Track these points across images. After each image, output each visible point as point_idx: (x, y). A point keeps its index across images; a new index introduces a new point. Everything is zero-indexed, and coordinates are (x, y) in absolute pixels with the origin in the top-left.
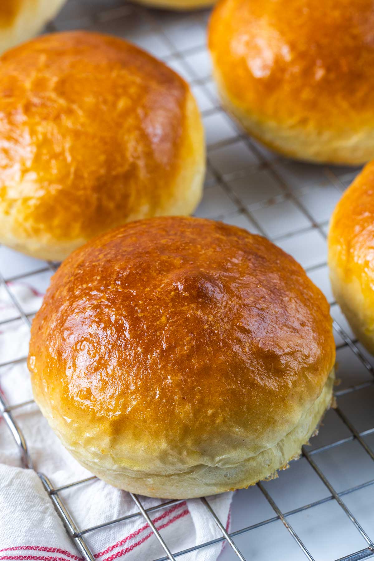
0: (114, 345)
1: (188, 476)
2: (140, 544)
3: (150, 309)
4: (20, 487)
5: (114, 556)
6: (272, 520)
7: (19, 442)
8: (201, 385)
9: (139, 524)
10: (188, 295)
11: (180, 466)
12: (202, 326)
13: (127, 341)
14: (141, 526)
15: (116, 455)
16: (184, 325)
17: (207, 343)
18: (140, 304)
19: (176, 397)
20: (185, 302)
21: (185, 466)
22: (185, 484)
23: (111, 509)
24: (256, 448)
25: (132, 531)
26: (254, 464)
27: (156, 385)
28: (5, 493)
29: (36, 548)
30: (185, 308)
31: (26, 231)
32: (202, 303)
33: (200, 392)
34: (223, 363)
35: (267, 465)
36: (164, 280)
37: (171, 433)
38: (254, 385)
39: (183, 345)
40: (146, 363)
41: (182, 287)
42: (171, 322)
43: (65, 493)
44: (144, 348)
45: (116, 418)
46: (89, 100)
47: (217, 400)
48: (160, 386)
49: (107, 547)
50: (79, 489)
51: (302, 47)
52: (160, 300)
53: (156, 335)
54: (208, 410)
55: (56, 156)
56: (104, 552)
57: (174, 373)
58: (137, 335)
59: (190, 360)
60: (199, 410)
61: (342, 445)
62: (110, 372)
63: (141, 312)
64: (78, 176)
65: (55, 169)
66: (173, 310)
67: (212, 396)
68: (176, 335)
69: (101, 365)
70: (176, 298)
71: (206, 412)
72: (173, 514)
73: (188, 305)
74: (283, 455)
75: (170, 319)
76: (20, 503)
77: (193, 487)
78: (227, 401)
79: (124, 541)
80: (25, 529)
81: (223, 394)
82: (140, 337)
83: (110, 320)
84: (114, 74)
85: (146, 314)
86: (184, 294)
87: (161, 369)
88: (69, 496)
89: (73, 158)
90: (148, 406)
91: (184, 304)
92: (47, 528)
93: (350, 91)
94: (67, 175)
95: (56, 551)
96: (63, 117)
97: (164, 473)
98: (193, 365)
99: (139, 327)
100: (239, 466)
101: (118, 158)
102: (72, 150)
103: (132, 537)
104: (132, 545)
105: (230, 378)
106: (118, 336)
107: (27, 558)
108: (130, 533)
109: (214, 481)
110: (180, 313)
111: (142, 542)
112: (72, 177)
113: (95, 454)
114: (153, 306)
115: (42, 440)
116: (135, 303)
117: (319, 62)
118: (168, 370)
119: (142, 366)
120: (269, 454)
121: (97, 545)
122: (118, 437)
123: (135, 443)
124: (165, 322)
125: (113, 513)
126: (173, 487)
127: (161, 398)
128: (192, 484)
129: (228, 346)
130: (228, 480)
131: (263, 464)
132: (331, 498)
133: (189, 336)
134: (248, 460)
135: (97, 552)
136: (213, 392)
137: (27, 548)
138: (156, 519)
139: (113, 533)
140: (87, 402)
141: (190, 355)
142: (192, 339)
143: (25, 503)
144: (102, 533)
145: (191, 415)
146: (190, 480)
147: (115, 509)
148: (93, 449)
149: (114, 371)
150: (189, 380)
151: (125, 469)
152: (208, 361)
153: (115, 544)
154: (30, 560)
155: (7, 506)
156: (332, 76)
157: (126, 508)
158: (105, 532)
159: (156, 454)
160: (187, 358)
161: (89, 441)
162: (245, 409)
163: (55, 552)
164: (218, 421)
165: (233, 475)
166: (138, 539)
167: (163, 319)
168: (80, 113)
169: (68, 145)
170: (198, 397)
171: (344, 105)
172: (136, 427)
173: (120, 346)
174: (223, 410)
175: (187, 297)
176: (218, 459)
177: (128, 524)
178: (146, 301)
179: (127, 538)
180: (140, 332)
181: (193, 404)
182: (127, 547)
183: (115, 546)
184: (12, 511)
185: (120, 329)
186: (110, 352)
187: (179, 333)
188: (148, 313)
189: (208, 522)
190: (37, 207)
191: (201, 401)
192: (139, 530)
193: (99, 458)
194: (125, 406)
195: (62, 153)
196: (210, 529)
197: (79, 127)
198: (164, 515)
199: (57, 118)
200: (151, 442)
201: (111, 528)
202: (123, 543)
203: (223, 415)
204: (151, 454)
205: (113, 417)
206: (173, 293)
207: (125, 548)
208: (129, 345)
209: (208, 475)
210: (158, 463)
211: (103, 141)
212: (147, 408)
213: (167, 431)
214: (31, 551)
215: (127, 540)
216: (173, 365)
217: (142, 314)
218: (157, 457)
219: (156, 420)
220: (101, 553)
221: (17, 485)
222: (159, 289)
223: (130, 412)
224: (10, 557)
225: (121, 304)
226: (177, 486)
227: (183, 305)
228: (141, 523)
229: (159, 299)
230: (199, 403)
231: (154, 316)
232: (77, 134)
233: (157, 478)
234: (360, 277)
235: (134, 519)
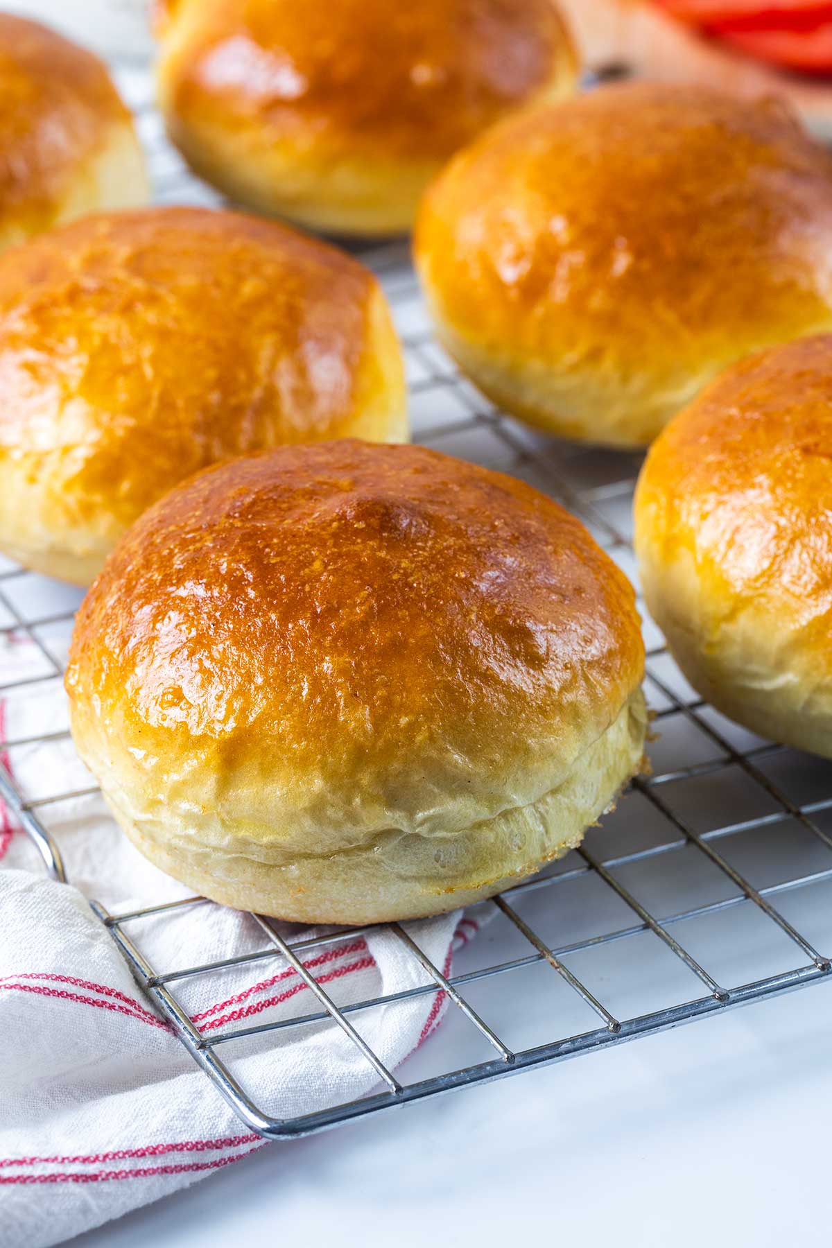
0: (226, 611)
1: (365, 855)
2: (277, 1003)
3: (292, 550)
4: (48, 896)
5: (226, 1018)
6: (529, 960)
7: (50, 864)
8: (386, 673)
9: (274, 967)
10: (364, 526)
11: (349, 829)
12: (390, 574)
13: (249, 602)
14: (279, 972)
15: (228, 813)
16: (356, 573)
17: (398, 603)
18: (275, 544)
19: (339, 694)
20: (357, 538)
21: (358, 829)
22: (359, 875)
23: (220, 945)
24: (493, 799)
25: (261, 980)
26: (488, 836)
27: (302, 673)
28: (18, 900)
29: (75, 982)
30: (357, 548)
31: (67, 511)
32: (389, 540)
33: (385, 685)
34: (427, 636)
35: (515, 846)
36: (320, 507)
37: (330, 759)
38: (488, 677)
39: (354, 605)
40: (283, 636)
41: (353, 513)
42: (331, 569)
43: (132, 926)
44: (280, 613)
45: (227, 736)
46: (188, 281)
47: (417, 699)
48: (310, 674)
49: (214, 1004)
50: (161, 922)
51: (588, 217)
52: (312, 536)
53: (303, 590)
54: (400, 718)
55: (125, 371)
56: (207, 1013)
57: (334, 650)
58: (269, 594)
59: (366, 631)
60: (384, 717)
61: (663, 854)
62: (217, 655)
63: (276, 556)
64: (166, 404)
65: (123, 392)
66: (336, 550)
67: (407, 692)
68: (340, 589)
69: (201, 642)
70: (341, 533)
71: (397, 721)
72: (340, 962)
73: (362, 542)
74: (547, 832)
75: (329, 565)
76: (47, 917)
77: (375, 883)
78: (436, 702)
79: (245, 994)
80: (55, 951)
81: (428, 689)
82: (273, 594)
83: (218, 571)
84: (236, 244)
85: (285, 558)
86: (355, 526)
87: (312, 647)
88: (141, 935)
89: (157, 373)
90: (289, 710)
91: (355, 541)
92: (98, 957)
93: (678, 291)
94: (146, 402)
95: (113, 994)
96: (140, 308)
97: (318, 849)
98: (373, 639)
99: (271, 579)
100: (461, 839)
101: (242, 376)
102: (155, 360)
103: (261, 989)
104: (261, 1002)
105: (441, 663)
106: (234, 597)
107: (58, 994)
108: (257, 983)
109: (413, 870)
110: (348, 555)
111: (279, 1000)
112: (154, 404)
113: (189, 817)
114: (298, 545)
115: (93, 871)
116: (264, 543)
117: (621, 242)
118: (325, 648)
119: (276, 641)
120: (520, 823)
121: (194, 1002)
122: (232, 774)
123: (264, 785)
124: (319, 570)
125: (225, 952)
126: (337, 884)
127: (312, 695)
128: (373, 875)
129: (437, 609)
130: (441, 870)
131: (508, 843)
132: (641, 928)
133: (365, 590)
134: (479, 825)
135: (193, 1013)
136: (410, 685)
137: (58, 978)
138: (307, 962)
139: (224, 983)
140: (176, 714)
141: (367, 621)
142: (369, 595)
143: (55, 918)
144: (203, 981)
145: (369, 726)
146: (369, 864)
147: (228, 945)
148: (185, 806)
149: (224, 655)
150: (364, 664)
151: (245, 843)
152: (400, 633)
153: (229, 999)
154: (63, 999)
155: (21, 919)
156: (646, 265)
157: (250, 946)
158: (209, 981)
159: (304, 803)
160: (360, 626)
161: (176, 792)
162: (471, 720)
163: (111, 995)
164: (419, 738)
165: (451, 858)
166: (271, 993)
167: (317, 565)
168: (171, 300)
169: (147, 350)
170: (381, 692)
171: (670, 317)
172: (265, 751)
173: (237, 612)
174: (430, 719)
175: (362, 530)
176: (420, 816)
177: (253, 970)
178: (285, 538)
179: (250, 990)
180: (273, 586)
181: (373, 706)
182: (251, 1005)
183: (228, 1004)
184: (32, 925)
185: (236, 585)
186: (217, 625)
187: (347, 587)
188: (289, 557)
189: (405, 962)
190: (89, 462)
191: (387, 701)
192: (274, 978)
193: (196, 825)
194: (244, 711)
195: (137, 366)
196: (410, 973)
197: (171, 324)
198: (322, 958)
199: (127, 309)
200: (294, 780)
201: (220, 975)
202: (243, 997)
203: (429, 728)
204: (295, 804)
205: (223, 733)
206: (335, 524)
207: (248, 1005)
208: (253, 610)
209: (402, 852)
210: (307, 823)
211: (213, 345)
212: (285, 714)
213: (324, 755)
214: (65, 983)
215: (250, 993)
216: (335, 640)
217: (278, 559)
218: (305, 809)
219: (302, 734)
220: (200, 1015)
221: (42, 892)
222: (310, 521)
223: (254, 722)
224: (25, 987)
225: (239, 544)
226: (345, 881)
227: (354, 543)
228: (279, 967)
229: (308, 534)
230: (383, 704)
231: (299, 561)
232: (163, 335)
233: (306, 862)
234: (692, 546)
235: (264, 961)
